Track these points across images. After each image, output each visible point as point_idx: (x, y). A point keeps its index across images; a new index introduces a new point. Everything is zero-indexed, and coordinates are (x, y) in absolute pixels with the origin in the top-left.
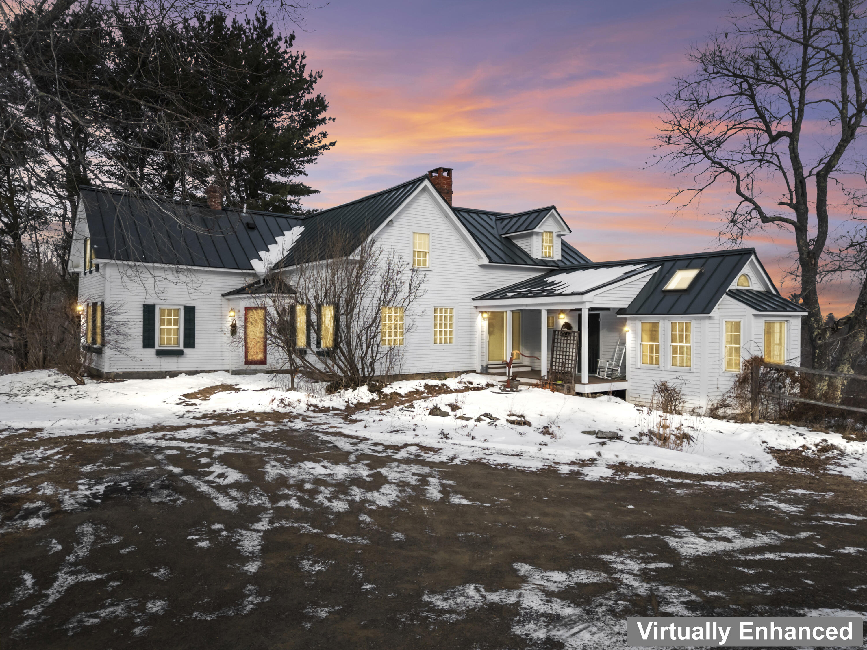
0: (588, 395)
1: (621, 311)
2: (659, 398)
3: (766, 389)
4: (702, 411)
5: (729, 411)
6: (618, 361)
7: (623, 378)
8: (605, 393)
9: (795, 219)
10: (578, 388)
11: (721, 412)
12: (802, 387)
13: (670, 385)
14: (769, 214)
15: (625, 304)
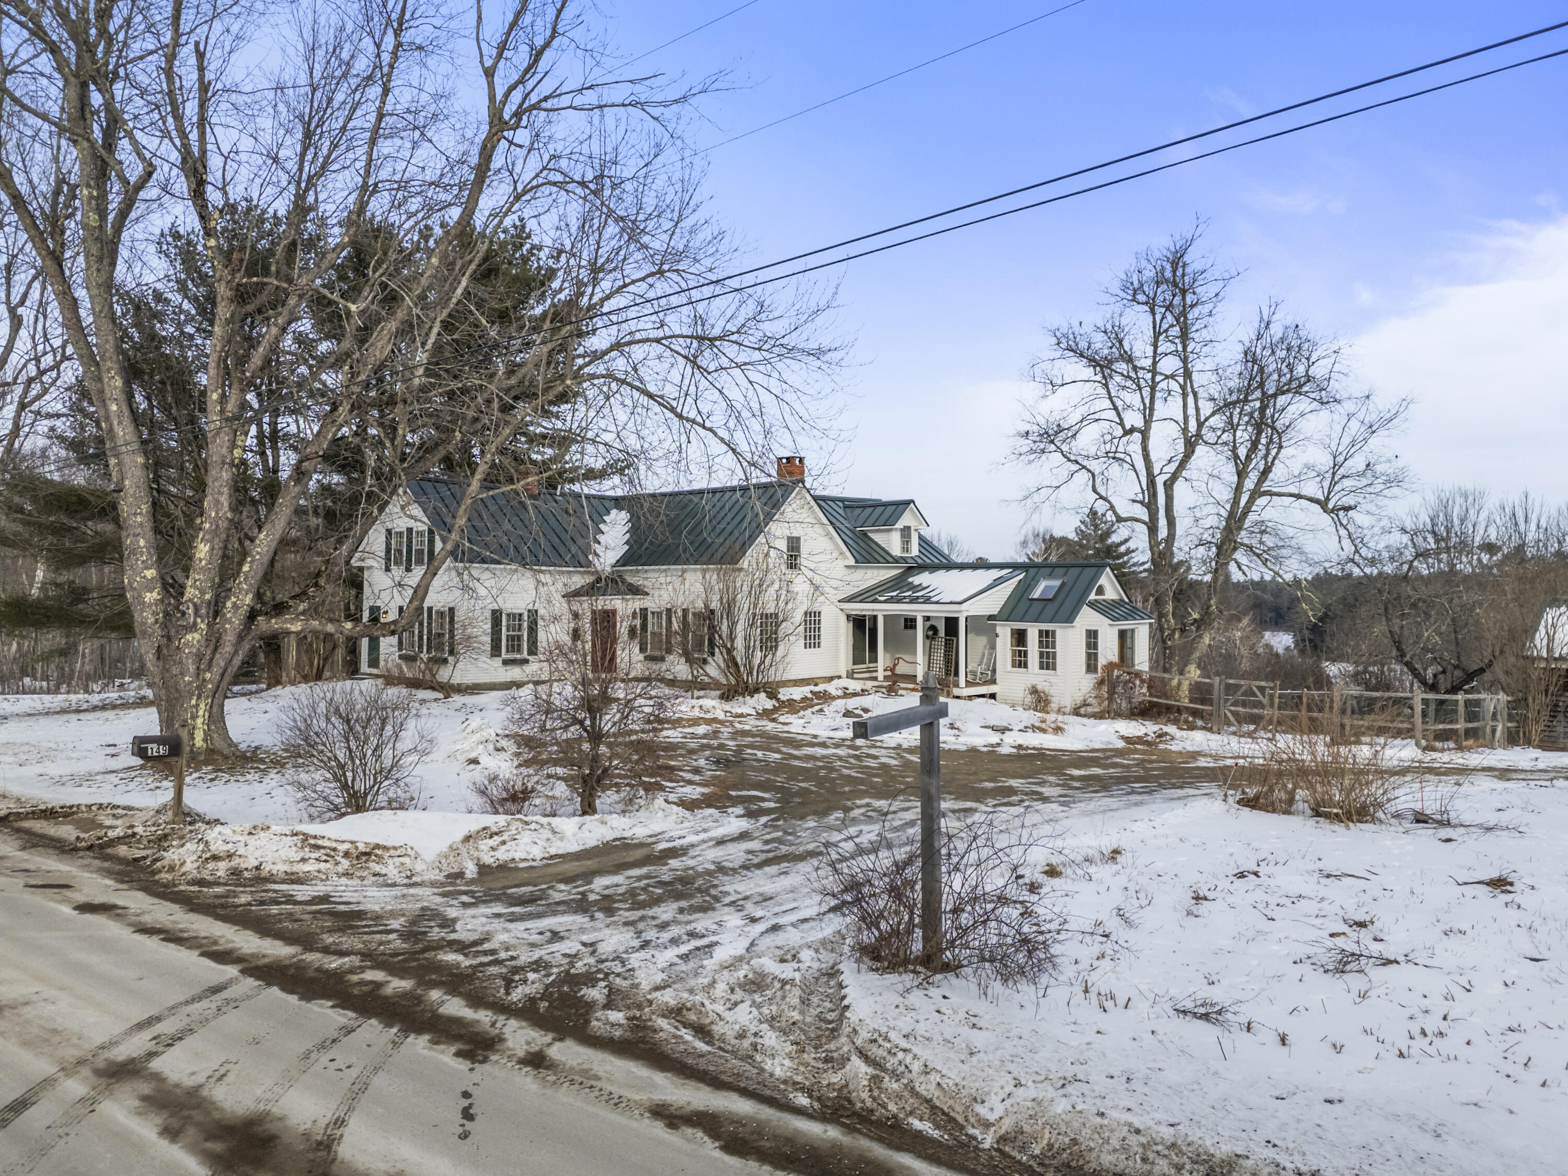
0: (964, 698)
1: (991, 618)
2: (1029, 699)
3: (1120, 689)
4: (1067, 710)
5: (1089, 709)
6: (988, 664)
7: (993, 682)
8: (983, 696)
9: (1146, 519)
10: (956, 692)
11: (1082, 711)
12: (1149, 688)
13: (1039, 687)
14: (1124, 515)
15: (995, 612)
